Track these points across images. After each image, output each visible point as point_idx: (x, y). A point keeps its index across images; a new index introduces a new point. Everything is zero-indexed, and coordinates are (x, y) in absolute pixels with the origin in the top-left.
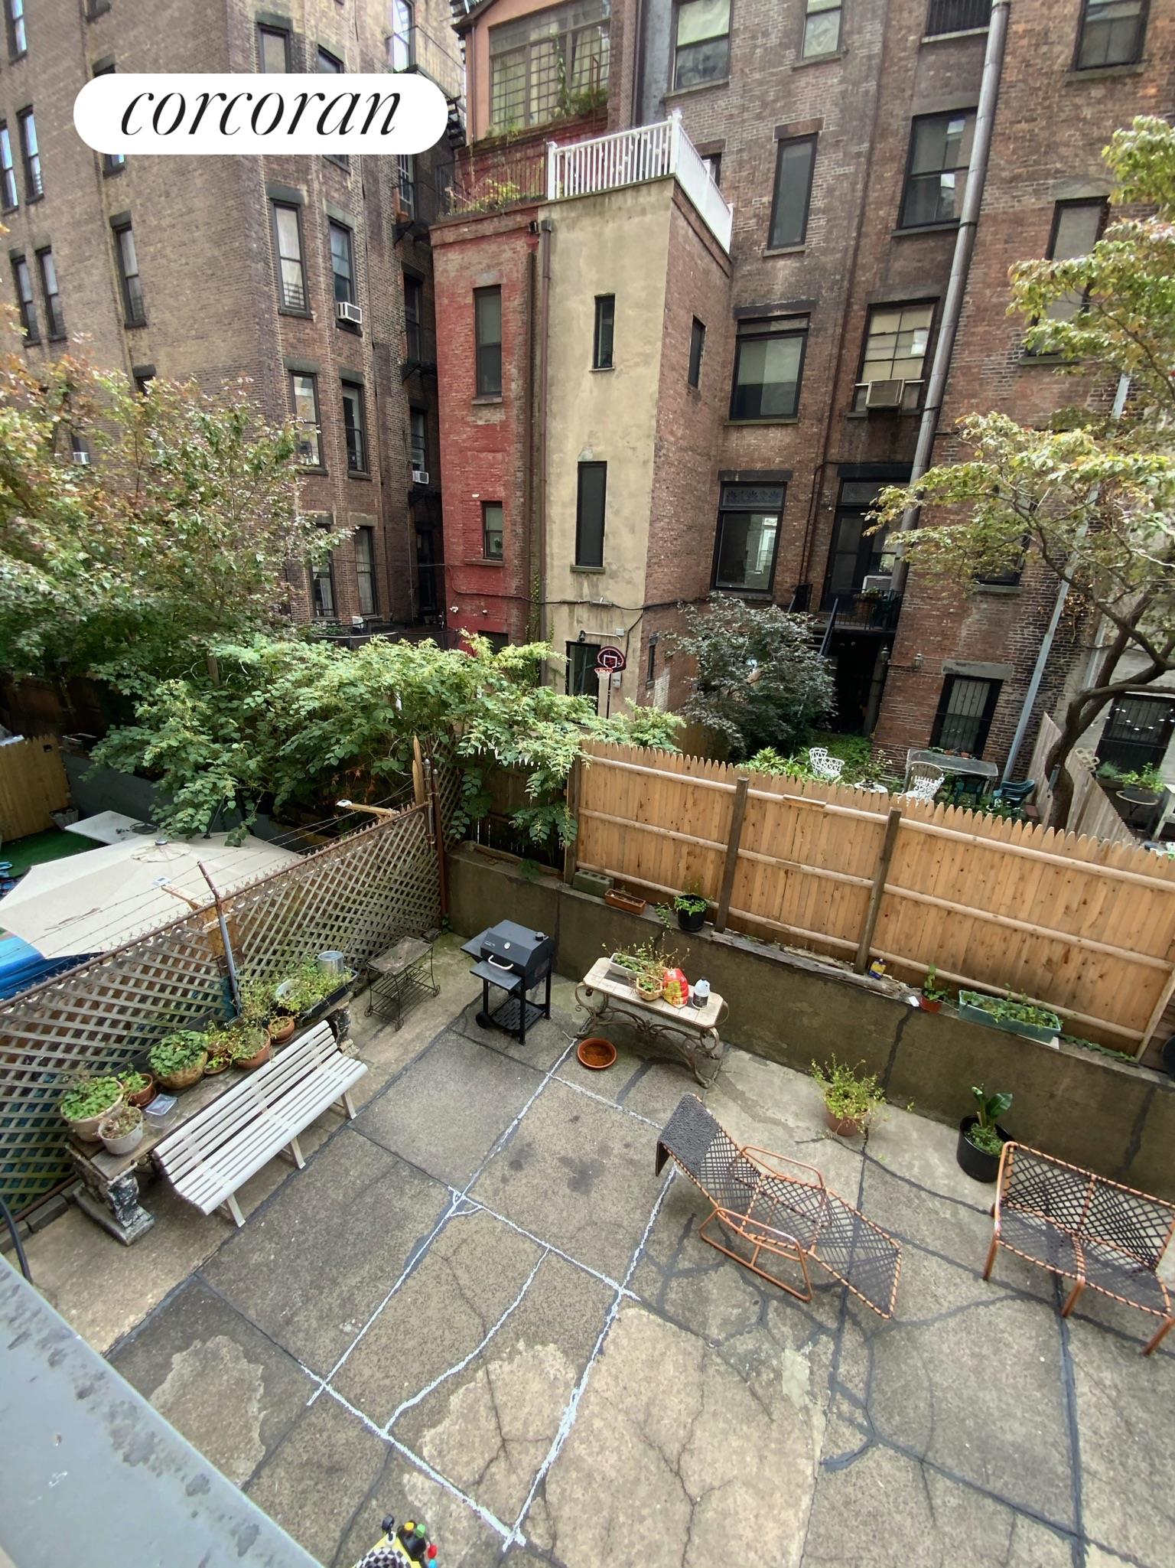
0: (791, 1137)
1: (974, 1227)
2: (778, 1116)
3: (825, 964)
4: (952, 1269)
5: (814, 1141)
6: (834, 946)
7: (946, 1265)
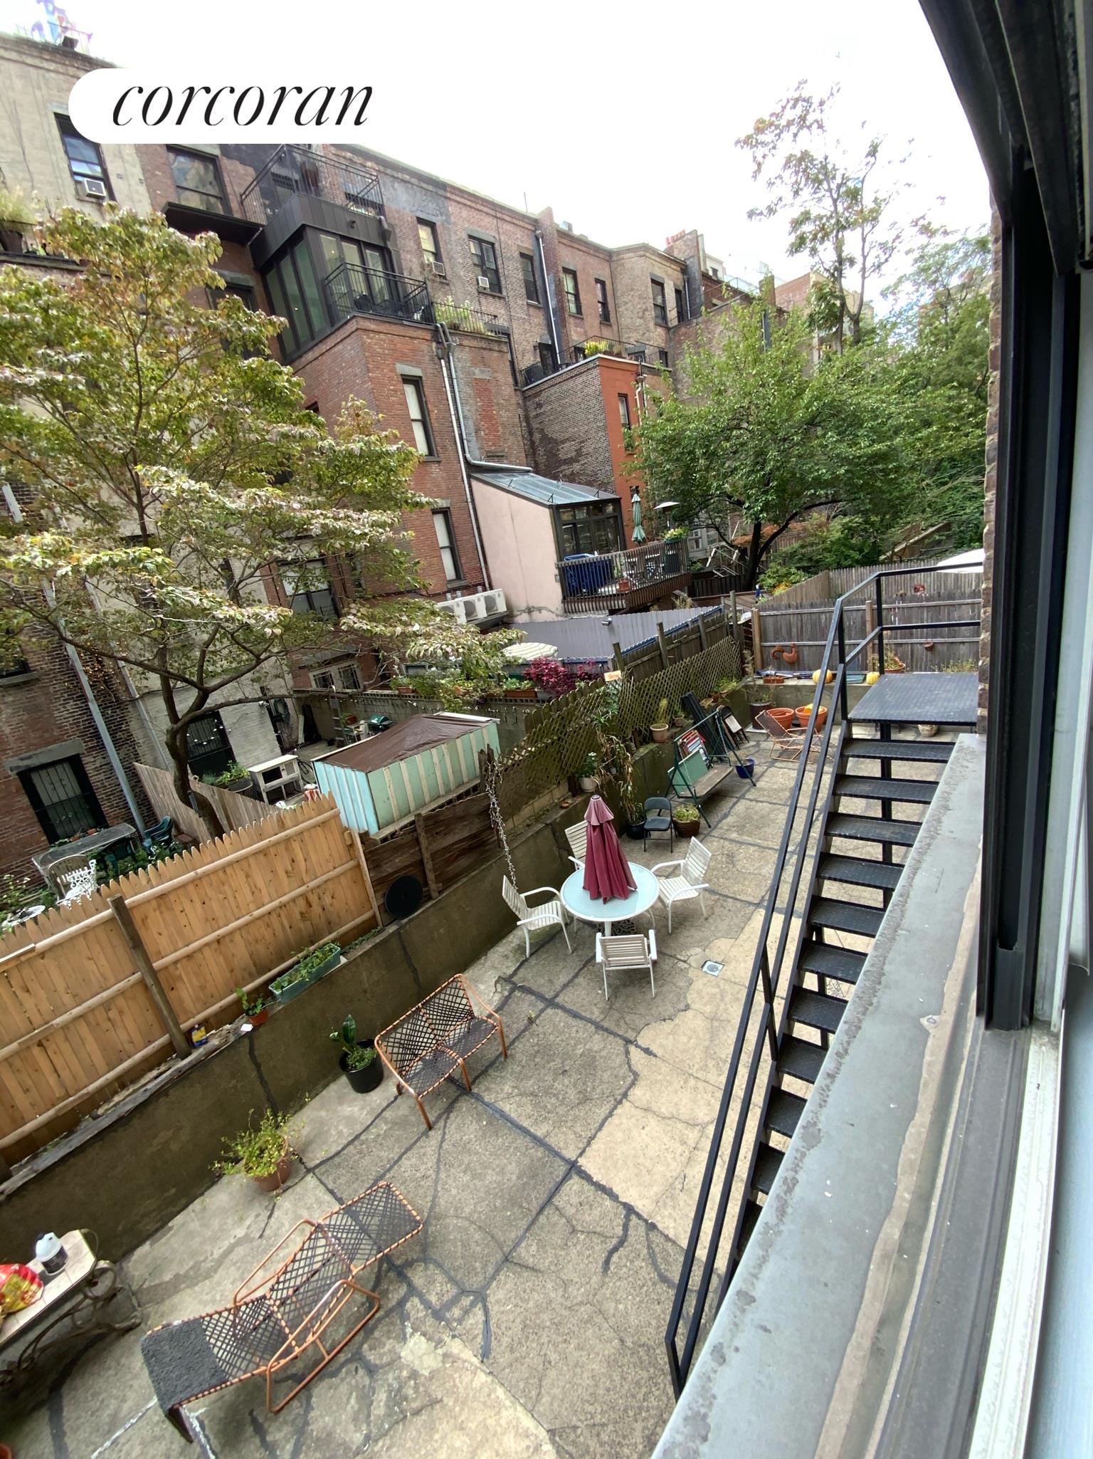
0: (252, 1240)
1: (400, 1113)
2: (225, 1245)
3: (151, 1081)
4: (414, 1150)
5: (270, 1217)
6: (145, 1060)
7: (409, 1154)
